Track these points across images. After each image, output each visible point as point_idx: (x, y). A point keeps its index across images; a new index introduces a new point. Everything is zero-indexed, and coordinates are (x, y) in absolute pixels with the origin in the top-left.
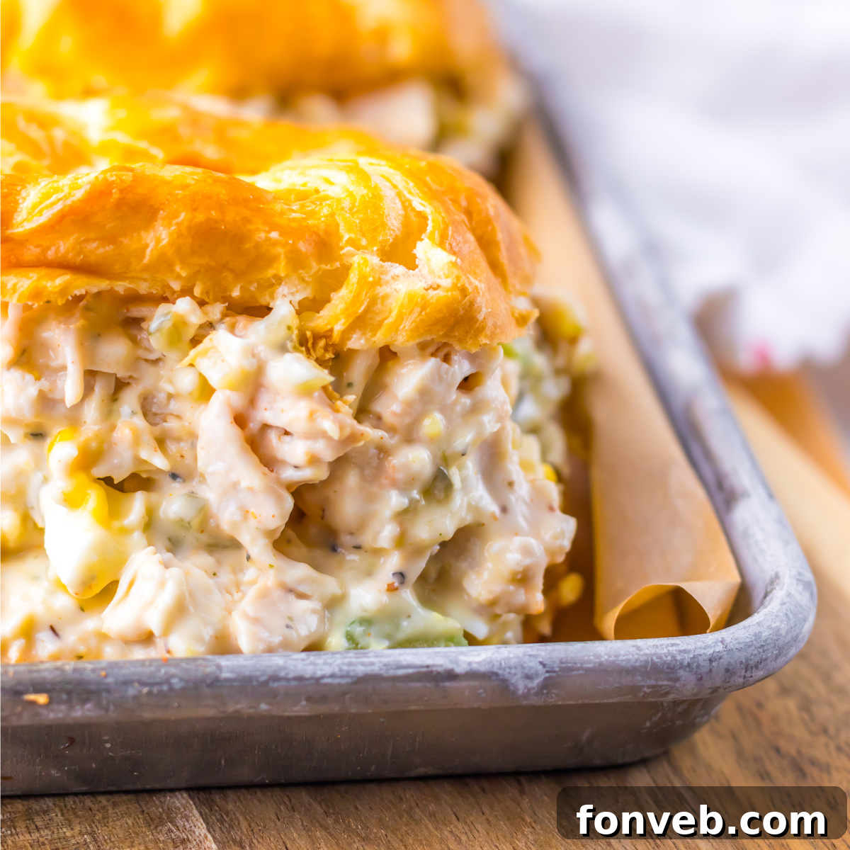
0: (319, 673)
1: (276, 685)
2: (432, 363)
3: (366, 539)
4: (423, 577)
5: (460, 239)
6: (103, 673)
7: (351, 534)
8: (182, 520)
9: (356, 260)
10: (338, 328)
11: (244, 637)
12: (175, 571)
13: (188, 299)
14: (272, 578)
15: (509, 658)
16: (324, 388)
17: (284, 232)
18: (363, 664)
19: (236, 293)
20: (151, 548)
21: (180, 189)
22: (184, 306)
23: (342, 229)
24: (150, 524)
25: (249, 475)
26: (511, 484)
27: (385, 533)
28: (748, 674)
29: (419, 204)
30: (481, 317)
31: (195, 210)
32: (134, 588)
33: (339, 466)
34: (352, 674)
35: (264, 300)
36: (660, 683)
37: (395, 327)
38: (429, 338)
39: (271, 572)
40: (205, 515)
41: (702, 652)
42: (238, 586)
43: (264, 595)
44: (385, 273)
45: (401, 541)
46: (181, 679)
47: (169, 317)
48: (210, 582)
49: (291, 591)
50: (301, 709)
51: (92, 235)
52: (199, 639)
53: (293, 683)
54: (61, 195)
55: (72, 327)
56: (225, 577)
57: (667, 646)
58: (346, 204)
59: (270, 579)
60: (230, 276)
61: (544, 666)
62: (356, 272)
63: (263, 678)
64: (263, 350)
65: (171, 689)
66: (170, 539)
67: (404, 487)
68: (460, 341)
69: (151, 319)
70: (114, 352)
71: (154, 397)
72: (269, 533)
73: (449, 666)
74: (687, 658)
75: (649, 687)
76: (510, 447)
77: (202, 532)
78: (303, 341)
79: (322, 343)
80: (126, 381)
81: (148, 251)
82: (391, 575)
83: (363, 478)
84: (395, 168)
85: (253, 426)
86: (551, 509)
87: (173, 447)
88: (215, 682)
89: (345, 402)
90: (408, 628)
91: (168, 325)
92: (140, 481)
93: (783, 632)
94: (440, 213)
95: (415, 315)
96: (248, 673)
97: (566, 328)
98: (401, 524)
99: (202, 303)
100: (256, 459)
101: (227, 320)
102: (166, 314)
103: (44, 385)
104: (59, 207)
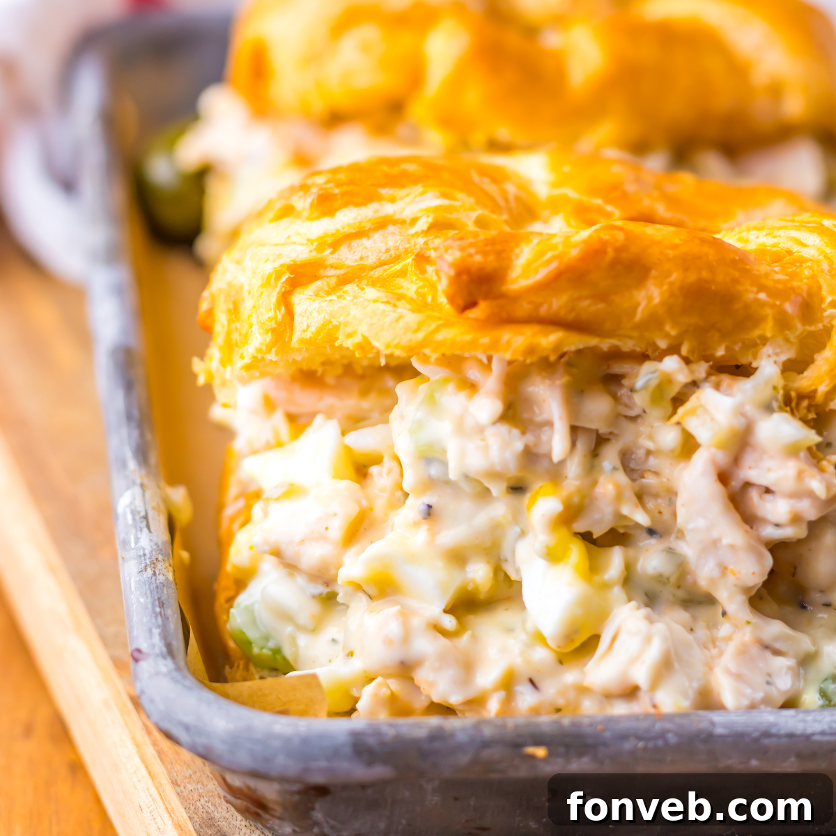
0: (809, 731)
1: (767, 741)
3: (834, 598)
6: (600, 728)
7: (822, 591)
8: (661, 576)
10: (822, 389)
11: (728, 693)
12: (659, 627)
13: (675, 358)
14: (748, 634)
17: (770, 295)
19: (720, 352)
20: (633, 603)
21: (670, 249)
22: (671, 364)
23: (825, 292)
24: (629, 579)
25: (730, 533)
31: (687, 270)
32: (617, 643)
33: (818, 525)
35: (745, 360)
39: (748, 629)
40: (682, 570)
42: (714, 641)
43: (743, 652)
46: (676, 734)
47: (656, 375)
48: (689, 637)
49: (766, 647)
50: (790, 765)
51: (586, 293)
52: (684, 694)
53: (784, 740)
54: (556, 253)
55: (558, 383)
56: (701, 632)
58: (825, 266)
59: (746, 635)
60: (716, 335)
63: (756, 734)
64: (749, 409)
65: (667, 743)
66: (647, 594)
69: (637, 376)
70: (598, 408)
71: (632, 453)
72: (746, 590)
77: (679, 587)
78: (787, 401)
79: (805, 403)
80: (606, 437)
81: (640, 310)
85: (736, 484)
87: (651, 504)
88: (709, 738)
89: (829, 462)
91: (654, 383)
92: (618, 536)
96: (740, 729)
99: (687, 361)
100: (738, 517)
101: (713, 378)
102: (654, 372)
103: (530, 438)
104: (554, 265)
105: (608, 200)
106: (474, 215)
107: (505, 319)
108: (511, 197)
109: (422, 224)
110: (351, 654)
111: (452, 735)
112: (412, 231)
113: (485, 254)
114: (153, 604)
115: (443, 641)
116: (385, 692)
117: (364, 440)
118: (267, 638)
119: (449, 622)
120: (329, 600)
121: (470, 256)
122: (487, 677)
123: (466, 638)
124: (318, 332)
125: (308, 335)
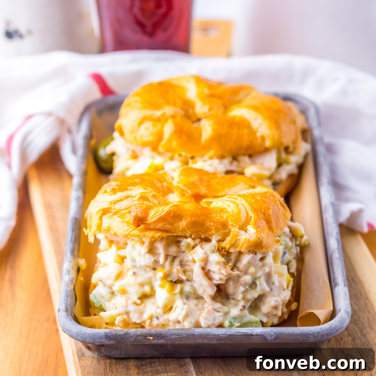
0: (219, 334)
1: (208, 336)
2: (251, 255)
3: (235, 297)
4: (251, 306)
5: (260, 223)
6: (166, 332)
7: (232, 295)
8: (189, 292)
9: (232, 230)
10: (227, 247)
11: (203, 322)
12: (186, 306)
13: (190, 238)
14: (211, 307)
15: (266, 331)
16: (224, 262)
17: (214, 223)
18: (230, 332)
19: (203, 237)
20: (181, 299)
21: (189, 212)
22: (189, 240)
23: (229, 222)
24: (182, 292)
25: (205, 282)
26: (274, 283)
27: (240, 297)
28: (328, 336)
29: (250, 213)
30: (264, 244)
31: (192, 217)
32: (176, 309)
33: (227, 281)
34: (227, 334)
35: (210, 238)
36: (305, 338)
37: (242, 247)
38: (250, 250)
39: (211, 306)
40: (195, 291)
41: (315, 331)
42: (203, 308)
43: (209, 311)
44: (240, 233)
45: (244, 298)
46: (185, 334)
48: (195, 308)
49: (216, 310)
50: (215, 342)
51: (167, 223)
52: (191, 323)
53: (212, 336)
54: (159, 213)
55: (162, 244)
56: (200, 306)
57: (307, 329)
58: (231, 214)
59: (210, 307)
60: (201, 233)
61: (275, 333)
62: (232, 233)
63: (205, 335)
64: (208, 252)
65: (183, 337)
66: (186, 296)
67: (244, 285)
68: (258, 250)
69: (182, 242)
70: (173, 250)
71: (183, 261)
72: (211, 296)
73: (251, 333)
74: (311, 332)
75: (302, 339)
76: (273, 274)
77: (194, 294)
78: (219, 250)
79: (224, 250)
80: (176, 257)
81: (180, 227)
82: (241, 307)
83: (234, 283)
84: (246, 202)
85: (206, 270)
86: (284, 290)
87: (188, 273)
88: (193, 335)
89: (228, 266)
90: (245, 320)
91: (186, 244)
92: (179, 281)
93: (338, 326)
94: (255, 216)
95: (246, 244)
96: (202, 333)
97: (299, 234)
98: (243, 294)
99: (193, 239)
100: (207, 278)
101: (200, 243)
102: (185, 242)
103: (155, 258)
104: (158, 217)
105: (188, 188)
106: (152, 194)
107: (148, 229)
108: (165, 187)
109: (137, 198)
110: (116, 308)
111: (130, 334)
112: (135, 199)
113: (142, 213)
114: (65, 297)
115: (136, 307)
116: (122, 319)
117: (122, 253)
118: (98, 302)
119: (138, 302)
120: (113, 293)
121: (138, 214)
122: (146, 316)
123: (142, 306)
124: (107, 228)
125: (105, 228)
